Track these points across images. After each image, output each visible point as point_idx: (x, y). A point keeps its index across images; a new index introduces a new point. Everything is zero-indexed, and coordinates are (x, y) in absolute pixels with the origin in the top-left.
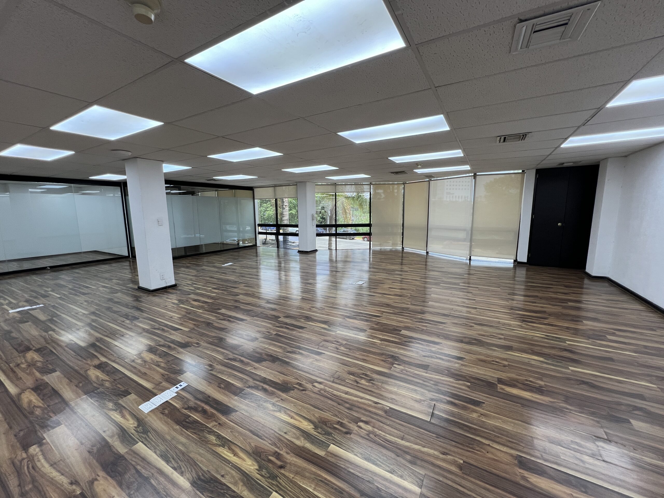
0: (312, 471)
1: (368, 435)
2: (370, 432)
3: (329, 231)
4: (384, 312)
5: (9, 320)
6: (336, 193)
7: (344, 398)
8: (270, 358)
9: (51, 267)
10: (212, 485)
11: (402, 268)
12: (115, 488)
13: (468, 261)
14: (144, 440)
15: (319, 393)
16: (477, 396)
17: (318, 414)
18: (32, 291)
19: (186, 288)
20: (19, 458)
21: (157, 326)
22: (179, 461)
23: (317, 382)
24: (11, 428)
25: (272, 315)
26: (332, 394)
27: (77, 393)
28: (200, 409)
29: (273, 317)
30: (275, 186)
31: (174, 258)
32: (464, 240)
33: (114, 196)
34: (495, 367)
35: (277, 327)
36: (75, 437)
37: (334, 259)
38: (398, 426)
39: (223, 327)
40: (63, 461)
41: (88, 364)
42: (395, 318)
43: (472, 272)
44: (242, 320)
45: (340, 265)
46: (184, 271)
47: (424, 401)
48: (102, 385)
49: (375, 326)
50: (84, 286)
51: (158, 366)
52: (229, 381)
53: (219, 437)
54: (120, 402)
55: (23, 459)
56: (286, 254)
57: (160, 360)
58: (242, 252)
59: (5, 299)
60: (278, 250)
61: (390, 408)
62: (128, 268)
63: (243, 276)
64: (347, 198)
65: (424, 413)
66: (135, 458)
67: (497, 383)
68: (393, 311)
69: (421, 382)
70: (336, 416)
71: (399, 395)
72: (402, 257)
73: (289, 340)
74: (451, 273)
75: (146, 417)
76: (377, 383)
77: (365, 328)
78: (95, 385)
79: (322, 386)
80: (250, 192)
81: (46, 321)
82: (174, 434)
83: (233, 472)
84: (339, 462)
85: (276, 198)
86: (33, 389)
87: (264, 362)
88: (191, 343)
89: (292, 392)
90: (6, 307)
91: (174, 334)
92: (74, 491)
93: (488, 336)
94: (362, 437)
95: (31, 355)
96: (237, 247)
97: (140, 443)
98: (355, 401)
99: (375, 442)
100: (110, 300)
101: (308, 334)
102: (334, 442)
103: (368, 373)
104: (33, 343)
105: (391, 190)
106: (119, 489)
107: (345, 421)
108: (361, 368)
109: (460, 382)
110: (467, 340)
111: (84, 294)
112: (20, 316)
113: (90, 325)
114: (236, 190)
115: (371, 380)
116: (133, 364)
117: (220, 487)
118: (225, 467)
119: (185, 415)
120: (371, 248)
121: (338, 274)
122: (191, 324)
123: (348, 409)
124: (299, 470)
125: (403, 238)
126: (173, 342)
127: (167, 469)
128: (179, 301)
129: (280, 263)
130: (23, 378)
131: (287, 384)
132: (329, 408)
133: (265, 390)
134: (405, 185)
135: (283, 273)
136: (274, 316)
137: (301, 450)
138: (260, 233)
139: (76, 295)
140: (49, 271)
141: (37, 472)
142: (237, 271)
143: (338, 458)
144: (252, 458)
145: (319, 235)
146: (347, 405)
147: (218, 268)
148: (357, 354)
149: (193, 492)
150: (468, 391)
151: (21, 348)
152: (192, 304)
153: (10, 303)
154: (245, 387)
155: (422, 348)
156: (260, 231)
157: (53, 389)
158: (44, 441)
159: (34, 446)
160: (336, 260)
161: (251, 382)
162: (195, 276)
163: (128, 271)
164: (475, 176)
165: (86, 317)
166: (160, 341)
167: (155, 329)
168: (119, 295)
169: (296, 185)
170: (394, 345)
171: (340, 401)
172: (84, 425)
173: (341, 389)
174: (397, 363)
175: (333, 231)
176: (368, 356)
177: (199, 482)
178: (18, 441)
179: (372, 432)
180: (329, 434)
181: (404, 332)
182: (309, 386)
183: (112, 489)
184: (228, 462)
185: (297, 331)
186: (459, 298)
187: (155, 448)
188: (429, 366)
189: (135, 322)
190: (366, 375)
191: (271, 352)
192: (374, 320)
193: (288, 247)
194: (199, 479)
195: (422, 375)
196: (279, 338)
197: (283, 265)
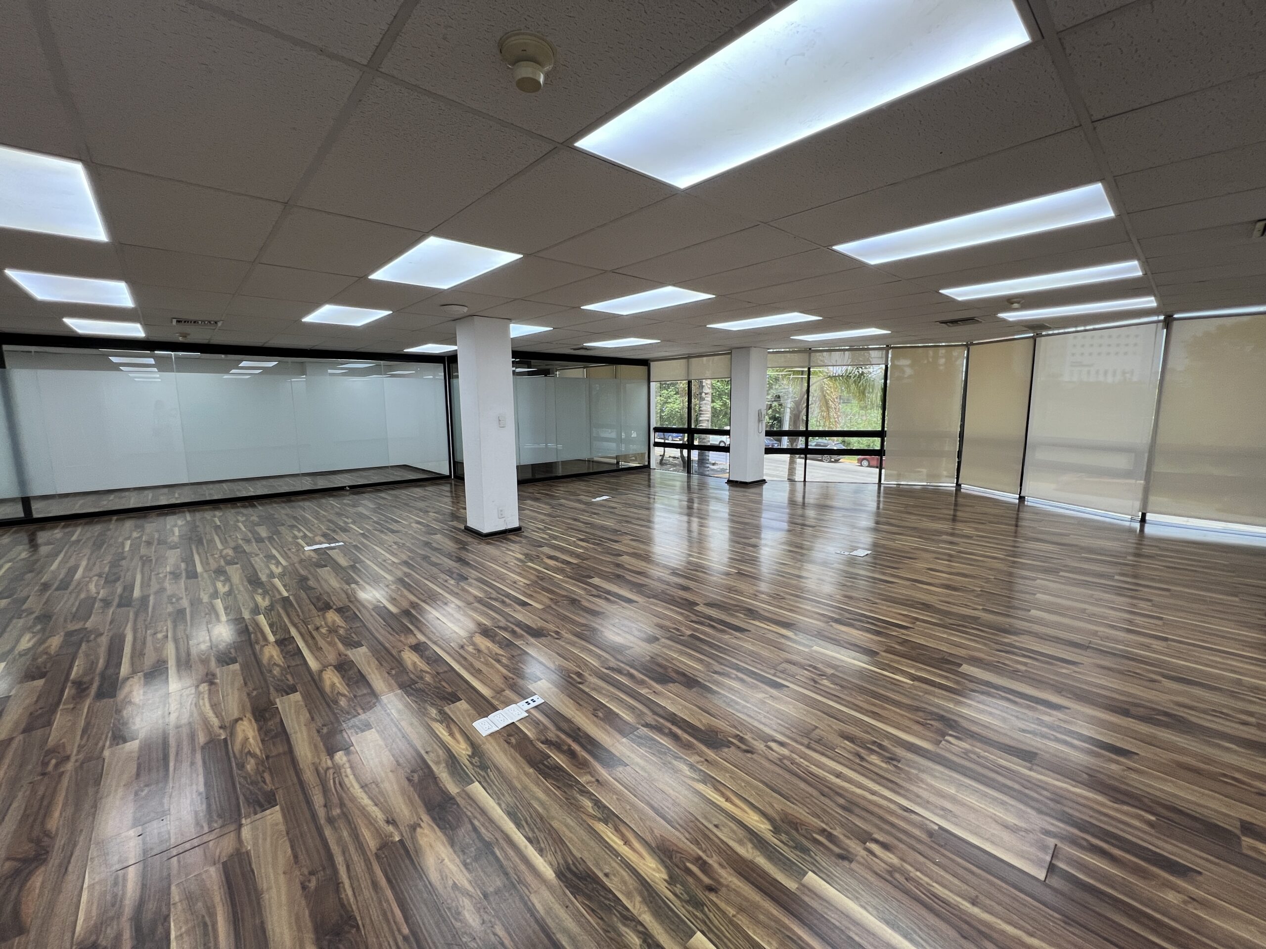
0: (772, 915)
1: (890, 873)
2: (892, 870)
3: (792, 444)
4: (917, 619)
5: (305, 561)
6: (809, 369)
7: (832, 783)
8: (681, 679)
9: (352, 487)
10: (590, 886)
11: (953, 529)
12: (445, 846)
13: (1137, 526)
14: (482, 780)
15: (779, 763)
16: (1175, 850)
17: (779, 804)
18: (329, 521)
19: (536, 536)
20: (324, 766)
21: (494, 594)
22: (536, 830)
23: (775, 741)
24: (313, 719)
25: (682, 599)
26: (807, 770)
27: (390, 685)
28: (565, 748)
29: (684, 602)
30: (689, 357)
31: (520, 483)
32: (1128, 474)
33: (434, 379)
34: (1230, 790)
35: (692, 621)
36: (390, 751)
37: (799, 499)
38: (961, 871)
39: (597, 609)
40: (377, 785)
41: (401, 641)
42: (945, 636)
43: (1146, 551)
44: (630, 601)
45: (811, 513)
46: (531, 506)
47: (1026, 831)
48: (422, 678)
49: (897, 646)
50: (393, 520)
51: (498, 661)
52: (612, 707)
53: (597, 803)
54: (446, 709)
55: (328, 768)
56: (702, 486)
57: (501, 652)
58: (624, 479)
59: (299, 530)
60: (689, 477)
61: (941, 828)
62: (449, 494)
63: (627, 522)
64: (833, 378)
65: (1028, 859)
66: (471, 805)
67: (1238, 832)
68: (940, 619)
69: (1017, 786)
70: (818, 817)
71: (963, 804)
72: (956, 505)
73: (716, 650)
74: (1090, 550)
75: (484, 744)
76: (907, 768)
77: (874, 647)
78: (412, 676)
79: (785, 752)
80: (642, 369)
81: (347, 567)
82: (527, 781)
83: (624, 873)
84: (826, 910)
85: (690, 378)
86: (335, 667)
87: (671, 685)
88: (548, 630)
89: (726, 750)
90: (300, 541)
91: (519, 611)
92: (391, 835)
93: (1205, 712)
94: (876, 874)
95: (332, 616)
96: (615, 468)
97: (477, 783)
98: (859, 796)
99: (907, 892)
100: (427, 544)
101: (753, 644)
102: (814, 869)
103: (886, 743)
104: (333, 598)
105: (931, 360)
106: (451, 850)
107: (837, 832)
108: (869, 730)
109: (1125, 808)
110: (1141, 711)
111: (393, 532)
112: (316, 557)
113: (401, 581)
114: (619, 366)
115: (892, 759)
116: (461, 651)
117: (602, 893)
118: (610, 860)
119: (541, 752)
120: (882, 482)
121: (809, 531)
122: (545, 597)
123: (844, 808)
124: (745, 903)
125: (959, 463)
126: (519, 624)
127: (518, 837)
128: (526, 555)
129: (691, 501)
130: (324, 649)
131: (717, 733)
132: (802, 798)
133: (675, 737)
134: (971, 347)
135: (695, 520)
136: (686, 600)
137: (747, 866)
138: (657, 444)
139: (382, 532)
140: (348, 493)
141: (345, 792)
142: (616, 511)
143: (825, 904)
144: (657, 858)
145: (769, 451)
146: (841, 801)
147: (585, 503)
148: (860, 701)
149: (559, 890)
150: (1150, 834)
151: (320, 604)
152: (546, 564)
153: (305, 535)
154: (639, 723)
155: (1018, 712)
156: (657, 440)
157: (359, 671)
158: (352, 748)
159: (340, 752)
160: (804, 503)
161: (650, 718)
162: (549, 515)
163: (448, 500)
164: (1168, 322)
165: (397, 568)
166: (499, 621)
167: (490, 598)
168: (438, 537)
169: (730, 353)
170: (944, 692)
171: (826, 790)
172: (400, 735)
173: (824, 764)
174: (954, 734)
175: (800, 443)
176: (885, 708)
177: (569, 875)
178: (322, 739)
179: (899, 868)
180: (805, 850)
181: (966, 668)
182: (759, 746)
183: (442, 848)
184: (617, 854)
185: (731, 634)
186: (1112, 608)
187: (499, 799)
188: (1036, 754)
189: (462, 584)
190: (880, 746)
191: (683, 667)
192: (894, 633)
193: (707, 473)
194: (569, 869)
195: (1019, 773)
196: (698, 643)
197: (696, 505)
